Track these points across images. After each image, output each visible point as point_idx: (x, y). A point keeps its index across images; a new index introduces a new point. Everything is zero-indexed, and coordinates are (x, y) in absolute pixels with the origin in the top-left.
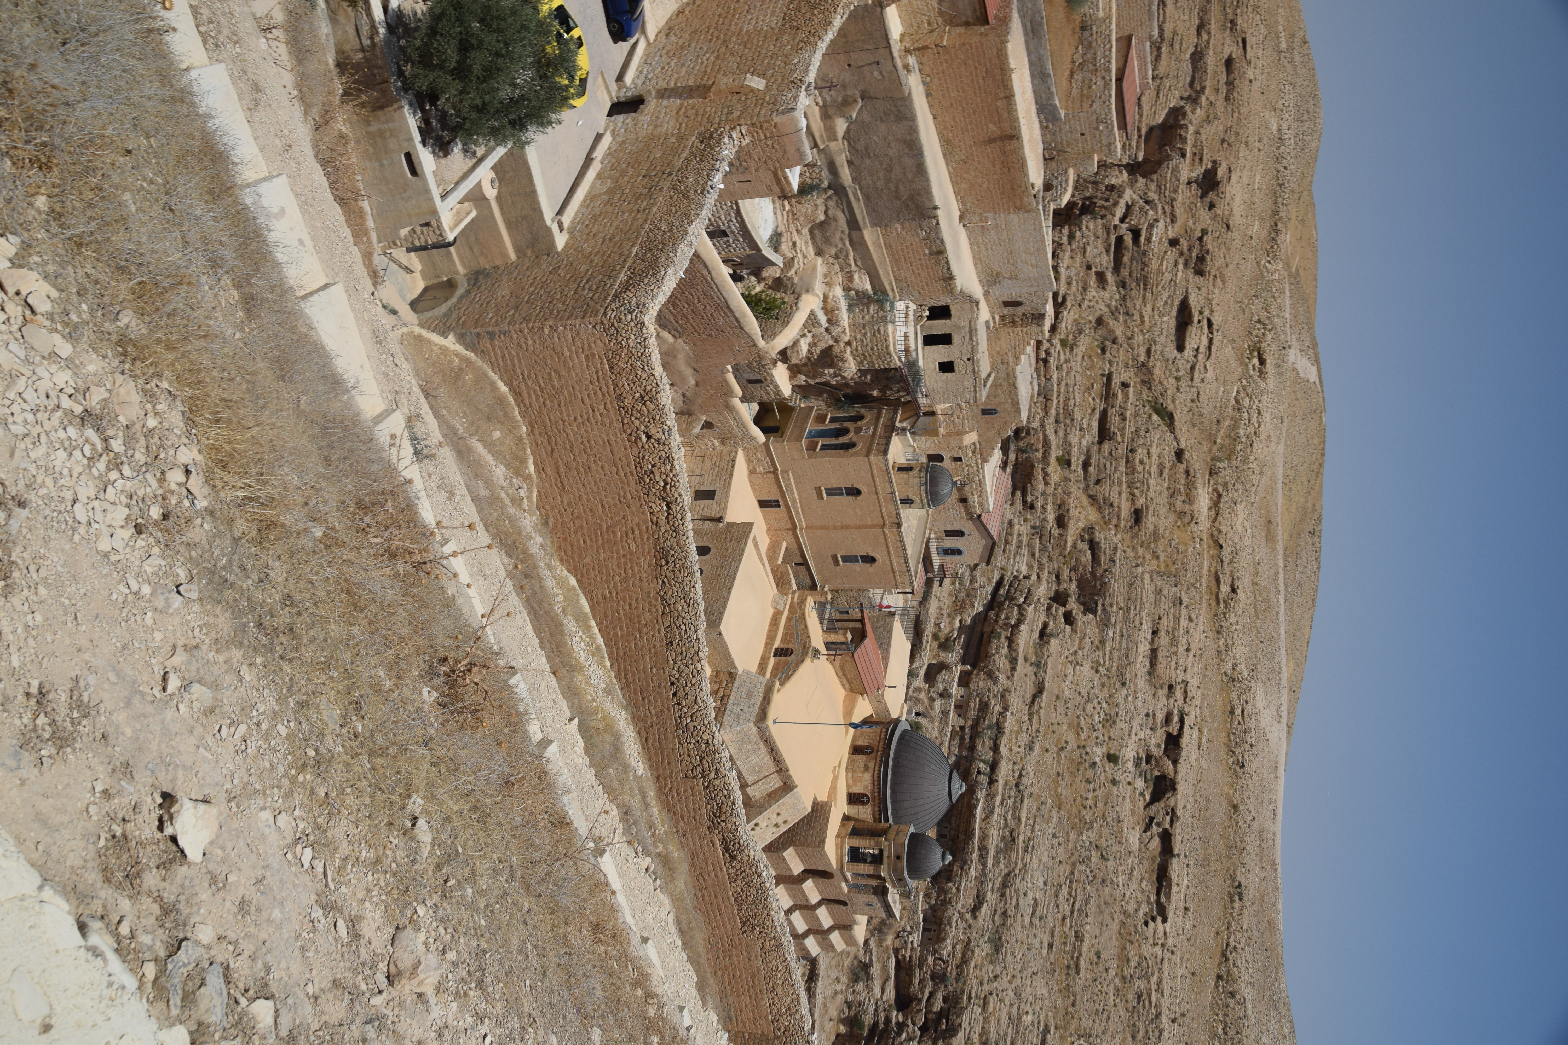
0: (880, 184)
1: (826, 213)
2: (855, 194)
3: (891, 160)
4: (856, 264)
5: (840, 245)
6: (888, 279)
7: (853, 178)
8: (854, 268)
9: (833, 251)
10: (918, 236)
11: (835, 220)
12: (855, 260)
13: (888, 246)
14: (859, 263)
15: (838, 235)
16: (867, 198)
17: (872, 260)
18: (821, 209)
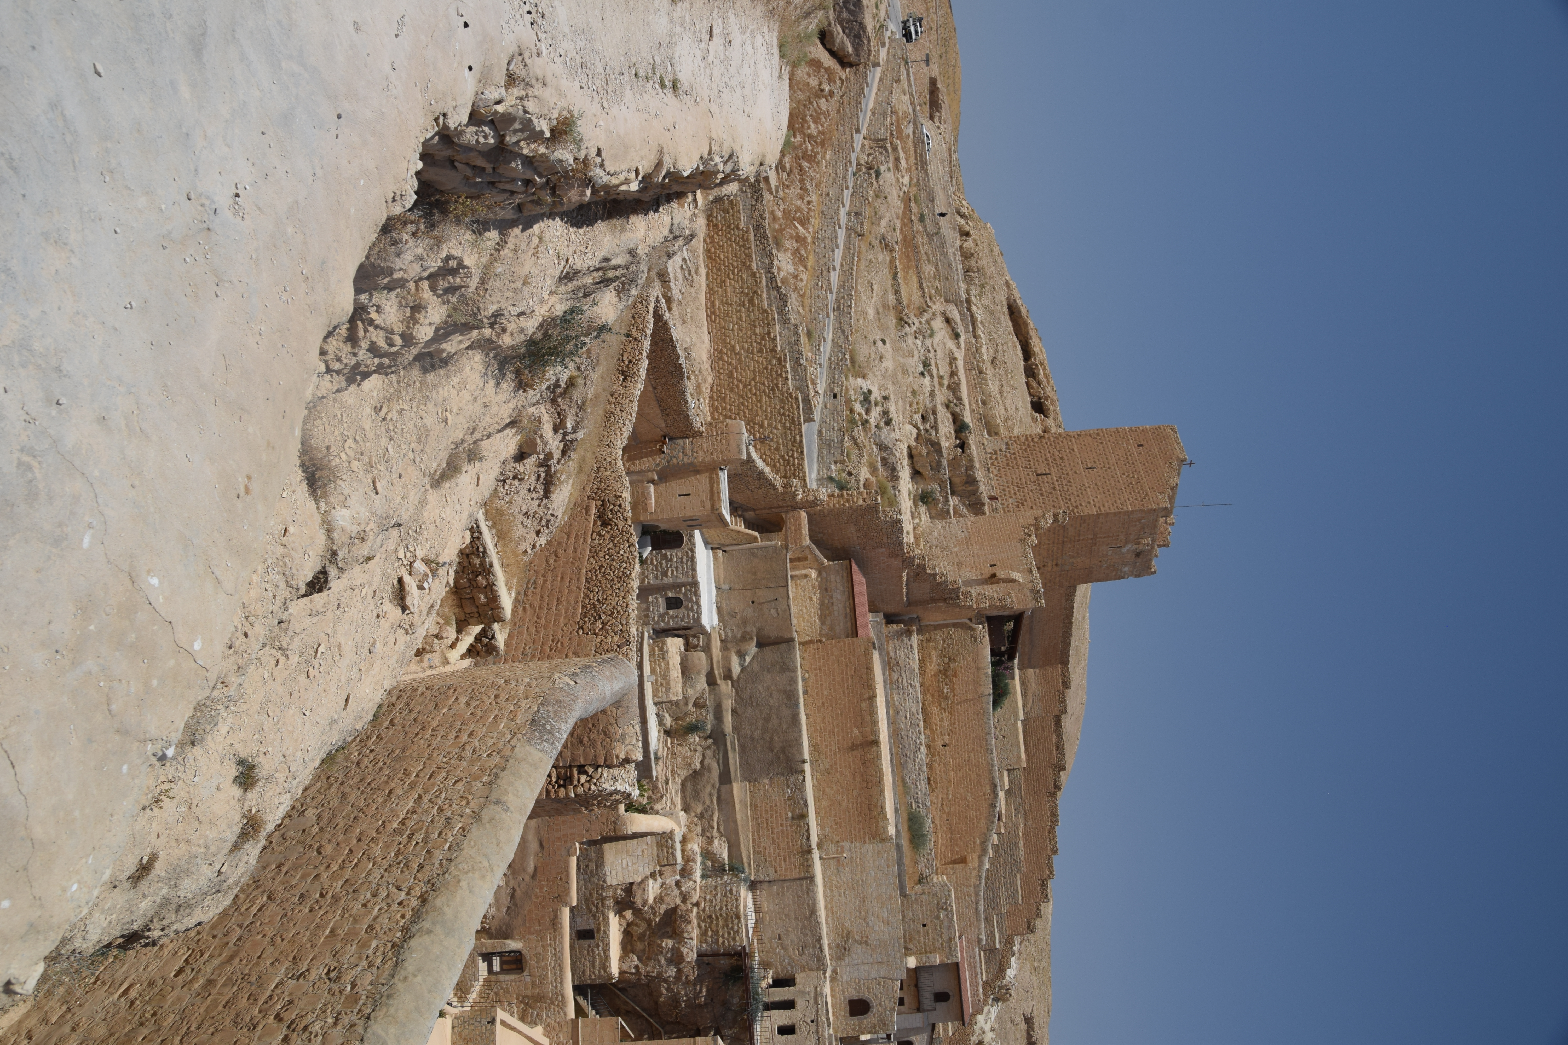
0: (757, 734)
1: (702, 763)
2: (733, 743)
3: (770, 710)
4: (718, 828)
5: (708, 802)
6: (747, 850)
7: (733, 727)
8: (715, 833)
9: (699, 809)
10: (784, 793)
11: (709, 770)
12: (718, 823)
13: (754, 806)
14: (722, 828)
15: (709, 789)
16: (743, 748)
17: (735, 822)
18: (698, 757)
